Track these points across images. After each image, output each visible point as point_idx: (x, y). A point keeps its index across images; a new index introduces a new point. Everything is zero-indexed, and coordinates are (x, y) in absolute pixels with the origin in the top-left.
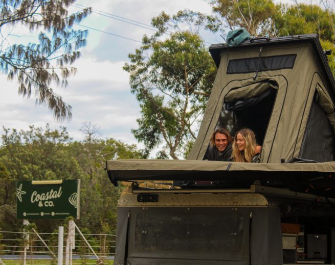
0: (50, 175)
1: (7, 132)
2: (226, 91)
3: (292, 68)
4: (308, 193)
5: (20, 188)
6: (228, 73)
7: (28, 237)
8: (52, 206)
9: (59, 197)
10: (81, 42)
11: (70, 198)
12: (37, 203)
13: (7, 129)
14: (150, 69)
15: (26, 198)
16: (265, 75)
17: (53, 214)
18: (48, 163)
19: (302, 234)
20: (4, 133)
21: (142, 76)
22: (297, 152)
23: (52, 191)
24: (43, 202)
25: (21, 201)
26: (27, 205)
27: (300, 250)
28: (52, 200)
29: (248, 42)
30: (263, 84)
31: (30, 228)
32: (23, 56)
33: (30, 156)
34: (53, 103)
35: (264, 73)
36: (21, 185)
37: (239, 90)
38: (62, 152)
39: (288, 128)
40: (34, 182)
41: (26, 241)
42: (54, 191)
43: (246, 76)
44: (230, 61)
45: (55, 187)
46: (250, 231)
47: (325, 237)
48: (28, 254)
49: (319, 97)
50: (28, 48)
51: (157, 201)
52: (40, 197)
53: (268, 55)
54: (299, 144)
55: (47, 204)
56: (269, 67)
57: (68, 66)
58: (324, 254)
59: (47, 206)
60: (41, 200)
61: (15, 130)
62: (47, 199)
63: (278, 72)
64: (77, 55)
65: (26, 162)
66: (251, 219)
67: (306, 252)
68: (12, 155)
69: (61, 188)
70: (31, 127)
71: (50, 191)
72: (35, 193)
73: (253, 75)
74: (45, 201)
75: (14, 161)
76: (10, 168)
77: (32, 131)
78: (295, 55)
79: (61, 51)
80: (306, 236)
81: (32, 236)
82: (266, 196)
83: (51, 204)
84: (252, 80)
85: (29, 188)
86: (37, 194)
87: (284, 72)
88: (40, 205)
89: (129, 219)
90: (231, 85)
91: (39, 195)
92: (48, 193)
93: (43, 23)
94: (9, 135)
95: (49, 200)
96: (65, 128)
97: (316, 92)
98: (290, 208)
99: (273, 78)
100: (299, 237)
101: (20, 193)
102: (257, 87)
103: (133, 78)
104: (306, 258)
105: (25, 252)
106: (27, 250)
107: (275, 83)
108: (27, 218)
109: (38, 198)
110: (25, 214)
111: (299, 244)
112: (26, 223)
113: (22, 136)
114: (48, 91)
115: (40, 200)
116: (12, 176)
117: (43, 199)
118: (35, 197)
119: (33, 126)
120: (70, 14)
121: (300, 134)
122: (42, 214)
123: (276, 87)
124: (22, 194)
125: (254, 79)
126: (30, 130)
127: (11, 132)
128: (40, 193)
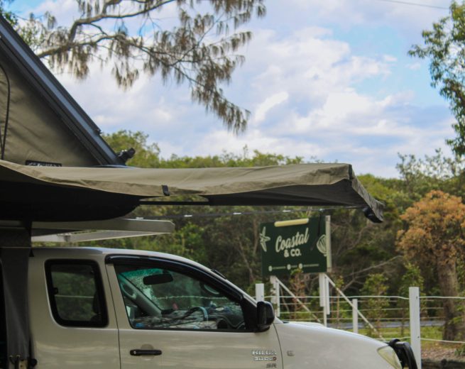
1: (403, 160)
5: (264, 233)
8: (299, 256)
9: (306, 242)
11: (318, 243)
12: (282, 252)
13: (403, 155)
15: (271, 245)
17: (301, 266)
20: (400, 161)
23: (298, 235)
24: (289, 250)
25: (265, 250)
28: (299, 246)
36: (265, 228)
40: (278, 224)
42: (300, 234)
45: (300, 228)
52: (285, 244)
55: (294, 253)
59: (293, 255)
60: (287, 247)
61: (413, 157)
62: (293, 246)
69: (307, 230)
70: (437, 151)
71: (296, 234)
72: (279, 239)
74: (291, 248)
77: (439, 157)
83: (297, 253)
86: (283, 239)
88: (286, 255)
91: (284, 241)
92: (293, 238)
94: (405, 164)
95: (295, 247)
108: (273, 273)
109: (283, 245)
110: (270, 268)
115: (285, 249)
117: (289, 246)
118: (280, 243)
119: (440, 149)
122: (289, 267)
124: (266, 240)
126: (436, 154)
127: (408, 160)
128: (285, 238)
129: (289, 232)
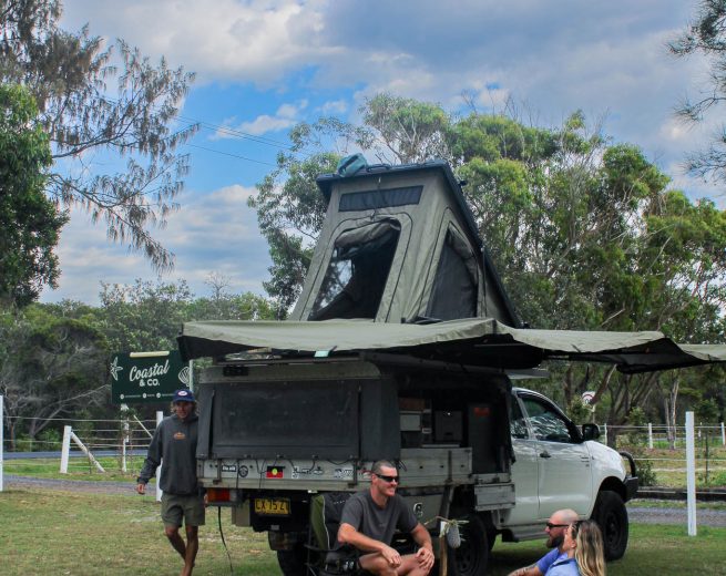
0: (165, 344)
1: (106, 288)
2: (337, 233)
3: (417, 203)
4: (434, 359)
5: (115, 363)
6: (340, 211)
7: (127, 427)
8: (158, 386)
9: (165, 373)
10: (183, 169)
12: (137, 382)
13: (105, 284)
14: (284, 201)
15: (124, 375)
16: (384, 213)
17: (159, 395)
18: (161, 328)
19: (428, 411)
20: (103, 290)
21: (272, 211)
22: (423, 309)
23: (156, 365)
24: (145, 380)
25: (117, 379)
26: (125, 385)
27: (426, 431)
28: (157, 377)
29: (364, 172)
30: (383, 225)
31: (129, 414)
32: (110, 189)
33: (138, 319)
34: (150, 250)
35: (383, 210)
36: (116, 358)
37: (353, 232)
38: (180, 313)
39: (412, 279)
40: (132, 355)
41: (125, 432)
42: (159, 365)
43: (362, 214)
44: (343, 195)
45: (161, 360)
46: (360, 410)
47: (459, 414)
48: (127, 449)
49: (453, 238)
50: (116, 179)
51: (247, 374)
52: (141, 374)
53: (389, 186)
54: (426, 299)
55: (150, 382)
56: (390, 203)
57: (166, 201)
58: (458, 435)
59: (150, 385)
60: (143, 377)
61: (116, 286)
62: (150, 376)
63: (401, 209)
64: (180, 186)
65: (132, 327)
66: (360, 394)
67: (434, 433)
68: (113, 319)
69: (168, 361)
70: (137, 281)
71: (154, 365)
72: (134, 369)
73: (371, 212)
74: (148, 378)
75: (117, 326)
76: (112, 336)
77: (138, 287)
78: (422, 187)
79: (157, 183)
80: (433, 414)
81: (131, 426)
82: (377, 365)
83: (156, 383)
84: (368, 220)
85: (127, 362)
86: (138, 369)
87: (409, 208)
88: (142, 384)
89: (213, 399)
90: (344, 226)
92: (151, 368)
93: (137, 145)
94: (108, 292)
95: (153, 377)
96: (184, 281)
97: (449, 232)
98: (408, 380)
99: (394, 217)
100: (425, 415)
101: (115, 369)
102: (375, 228)
103: (261, 214)
104: (435, 441)
105: (124, 446)
106: (127, 444)
107: (397, 223)
108: (125, 401)
109: (138, 375)
110: (122, 397)
111: (424, 423)
112: (124, 407)
113: (126, 294)
114: (143, 235)
115: (141, 378)
116: (114, 346)
117: (146, 376)
118: (134, 374)
120: (171, 133)
121: (427, 287)
122: (145, 396)
123: (398, 229)
124: (117, 370)
125: (372, 218)
126: (136, 284)
127: (111, 288)
128: (140, 368)
129: (145, 363)
